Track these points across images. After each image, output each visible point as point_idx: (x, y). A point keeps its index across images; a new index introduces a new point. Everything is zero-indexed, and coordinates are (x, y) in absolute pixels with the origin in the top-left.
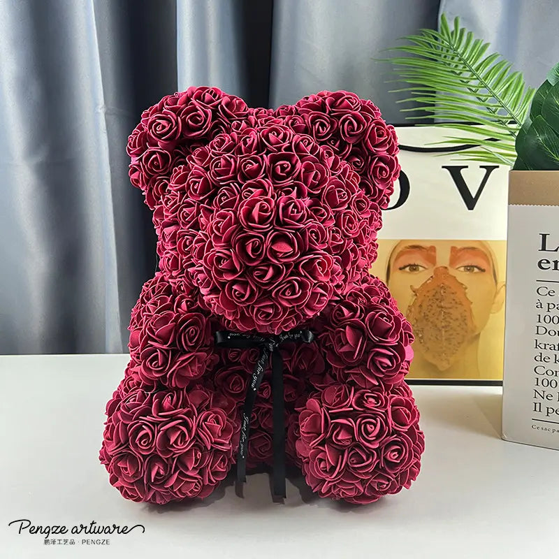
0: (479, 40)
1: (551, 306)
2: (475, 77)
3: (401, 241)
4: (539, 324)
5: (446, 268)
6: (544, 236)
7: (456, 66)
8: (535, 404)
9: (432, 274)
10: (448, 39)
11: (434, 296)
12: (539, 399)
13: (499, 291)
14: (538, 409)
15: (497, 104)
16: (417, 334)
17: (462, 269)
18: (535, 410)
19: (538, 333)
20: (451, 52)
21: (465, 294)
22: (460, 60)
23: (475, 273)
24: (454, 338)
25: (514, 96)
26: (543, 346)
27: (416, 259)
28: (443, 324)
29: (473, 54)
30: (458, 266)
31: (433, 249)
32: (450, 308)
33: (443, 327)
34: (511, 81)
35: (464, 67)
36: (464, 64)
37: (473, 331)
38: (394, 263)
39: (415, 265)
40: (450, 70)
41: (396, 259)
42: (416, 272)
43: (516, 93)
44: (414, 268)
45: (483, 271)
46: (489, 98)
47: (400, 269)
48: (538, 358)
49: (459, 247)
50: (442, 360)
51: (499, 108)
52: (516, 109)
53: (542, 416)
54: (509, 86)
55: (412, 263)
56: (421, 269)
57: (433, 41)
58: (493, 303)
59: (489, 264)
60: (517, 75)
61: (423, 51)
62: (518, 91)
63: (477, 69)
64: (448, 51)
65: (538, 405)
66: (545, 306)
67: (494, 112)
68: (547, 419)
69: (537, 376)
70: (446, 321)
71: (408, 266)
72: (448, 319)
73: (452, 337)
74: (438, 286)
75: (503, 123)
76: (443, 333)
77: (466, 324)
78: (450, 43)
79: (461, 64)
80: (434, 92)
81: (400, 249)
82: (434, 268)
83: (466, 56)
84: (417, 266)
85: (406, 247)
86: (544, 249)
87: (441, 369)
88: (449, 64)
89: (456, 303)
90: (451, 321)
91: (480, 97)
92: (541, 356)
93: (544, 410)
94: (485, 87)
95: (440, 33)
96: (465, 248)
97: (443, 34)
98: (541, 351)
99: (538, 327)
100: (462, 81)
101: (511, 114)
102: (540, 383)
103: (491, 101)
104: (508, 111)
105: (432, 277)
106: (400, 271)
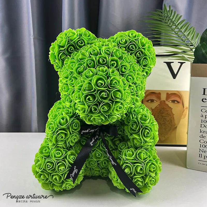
0: (178, 14)
2: (177, 28)
4: (202, 123)
6: (204, 89)
7: (170, 24)
8: (200, 154)
9: (159, 103)
10: (166, 13)
11: (160, 112)
13: (185, 111)
14: (200, 156)
15: (185, 38)
17: (171, 102)
18: (200, 157)
19: (201, 127)
20: (168, 18)
22: (171, 21)
23: (176, 103)
26: (203, 132)
27: (153, 97)
28: (163, 122)
29: (176, 19)
30: (169, 101)
31: (160, 94)
32: (166, 116)
33: (163, 124)
35: (173, 24)
38: (145, 99)
39: (152, 100)
40: (167, 25)
41: (146, 97)
42: (153, 102)
43: (192, 35)
44: (152, 101)
46: (182, 36)
48: (201, 137)
49: (169, 93)
50: (162, 137)
51: (186, 40)
52: (193, 40)
53: (202, 159)
54: (190, 31)
56: (155, 101)
57: (161, 14)
58: (182, 115)
60: (193, 28)
61: (156, 18)
63: (178, 25)
64: (166, 18)
65: (201, 155)
66: (204, 116)
67: (184, 41)
68: (204, 160)
69: (201, 143)
70: (164, 122)
71: (150, 100)
72: (165, 121)
73: (166, 128)
74: (161, 108)
75: (188, 46)
76: (163, 126)
77: (172, 123)
78: (167, 15)
79: (172, 23)
80: (160, 33)
82: (160, 101)
83: (173, 20)
85: (150, 93)
86: (204, 94)
88: (167, 23)
89: (168, 115)
91: (179, 36)
92: (202, 136)
93: (203, 157)
94: (181, 32)
95: (163, 11)
96: (172, 94)
97: (165, 11)
98: (202, 134)
99: (201, 124)
100: (172, 29)
101: (191, 42)
102: (202, 146)
103: (183, 37)
104: (190, 41)
105: (159, 104)
106: (147, 102)
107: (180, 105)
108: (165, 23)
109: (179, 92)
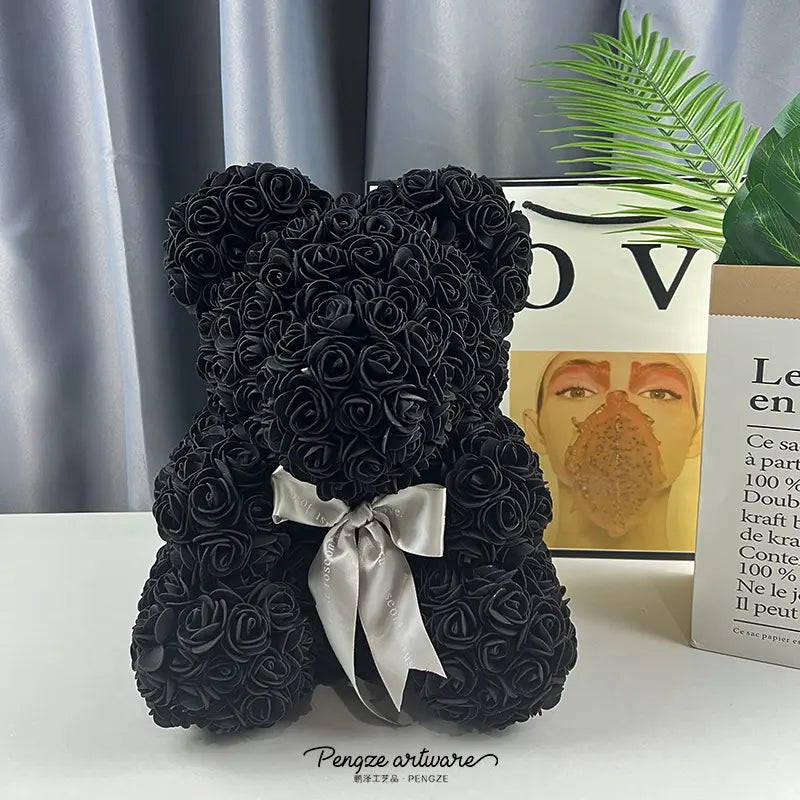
0: (678, 52)
1: (767, 463)
2: (669, 111)
3: (561, 353)
4: (748, 488)
5: (624, 392)
6: (761, 362)
7: (642, 94)
8: (739, 598)
9: (604, 402)
10: (631, 51)
11: (605, 432)
12: (745, 593)
14: (742, 606)
15: (700, 155)
16: (581, 487)
17: (648, 394)
18: (739, 608)
19: (746, 501)
20: (635, 73)
21: (651, 430)
22: (648, 84)
23: (667, 401)
24: (633, 493)
25: (727, 142)
26: (753, 519)
27: (581, 379)
28: (619, 472)
29: (668, 75)
30: (641, 391)
31: (606, 365)
32: (630, 450)
33: (618, 477)
34: (723, 118)
35: (654, 96)
36: (654, 90)
37: (661, 483)
38: (549, 387)
39: (579, 388)
40: (633, 100)
41: (553, 379)
42: (579, 399)
43: (730, 137)
44: (577, 392)
45: (679, 397)
46: (689, 145)
47: (558, 394)
48: (746, 536)
49: (643, 363)
50: (615, 523)
51: (703, 162)
52: (728, 162)
53: (749, 615)
54: (720, 125)
55: (575, 386)
56: (587, 393)
58: (691, 444)
59: (686, 387)
60: (734, 106)
61: (596, 70)
62: (732, 134)
63: (673, 99)
64: (630, 70)
65: (743, 601)
66: (758, 462)
67: (696, 167)
68: (756, 620)
69: (744, 560)
71: (568, 390)
72: (626, 466)
73: (630, 490)
74: (612, 419)
75: (709, 185)
76: (618, 485)
77: (651, 473)
78: (633, 56)
79: (650, 90)
80: (611, 135)
81: (558, 365)
82: (607, 392)
83: (656, 79)
84: (582, 389)
85: (567, 363)
86: (759, 380)
87: (613, 536)
88: (632, 91)
89: (638, 443)
90: (630, 468)
91: (677, 144)
92: (750, 533)
93: (751, 607)
94: (684, 127)
95: (621, 42)
96: (652, 365)
97: (624, 43)
98: (750, 525)
99: (747, 492)
100: (651, 118)
101: (720, 170)
102: (747, 570)
103: (691, 150)
104: (716, 166)
105: (603, 405)
106: (557, 397)
107: (685, 407)
108: (625, 90)
109: (681, 357)
